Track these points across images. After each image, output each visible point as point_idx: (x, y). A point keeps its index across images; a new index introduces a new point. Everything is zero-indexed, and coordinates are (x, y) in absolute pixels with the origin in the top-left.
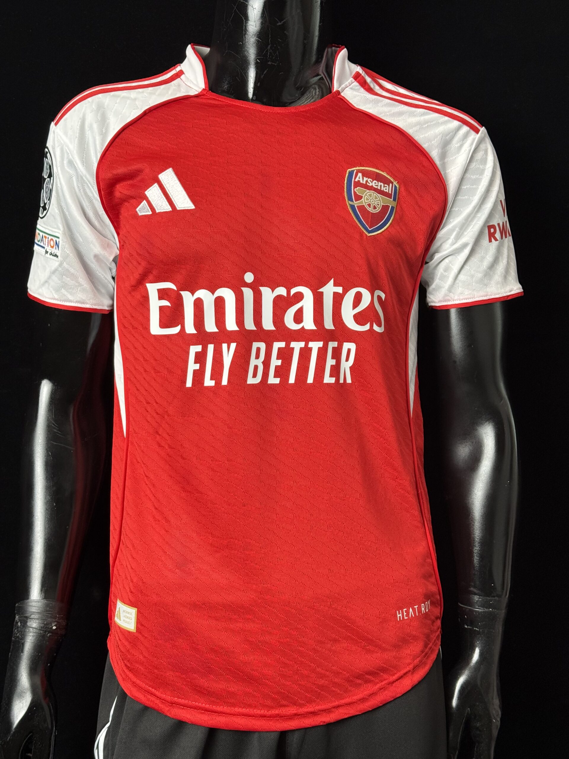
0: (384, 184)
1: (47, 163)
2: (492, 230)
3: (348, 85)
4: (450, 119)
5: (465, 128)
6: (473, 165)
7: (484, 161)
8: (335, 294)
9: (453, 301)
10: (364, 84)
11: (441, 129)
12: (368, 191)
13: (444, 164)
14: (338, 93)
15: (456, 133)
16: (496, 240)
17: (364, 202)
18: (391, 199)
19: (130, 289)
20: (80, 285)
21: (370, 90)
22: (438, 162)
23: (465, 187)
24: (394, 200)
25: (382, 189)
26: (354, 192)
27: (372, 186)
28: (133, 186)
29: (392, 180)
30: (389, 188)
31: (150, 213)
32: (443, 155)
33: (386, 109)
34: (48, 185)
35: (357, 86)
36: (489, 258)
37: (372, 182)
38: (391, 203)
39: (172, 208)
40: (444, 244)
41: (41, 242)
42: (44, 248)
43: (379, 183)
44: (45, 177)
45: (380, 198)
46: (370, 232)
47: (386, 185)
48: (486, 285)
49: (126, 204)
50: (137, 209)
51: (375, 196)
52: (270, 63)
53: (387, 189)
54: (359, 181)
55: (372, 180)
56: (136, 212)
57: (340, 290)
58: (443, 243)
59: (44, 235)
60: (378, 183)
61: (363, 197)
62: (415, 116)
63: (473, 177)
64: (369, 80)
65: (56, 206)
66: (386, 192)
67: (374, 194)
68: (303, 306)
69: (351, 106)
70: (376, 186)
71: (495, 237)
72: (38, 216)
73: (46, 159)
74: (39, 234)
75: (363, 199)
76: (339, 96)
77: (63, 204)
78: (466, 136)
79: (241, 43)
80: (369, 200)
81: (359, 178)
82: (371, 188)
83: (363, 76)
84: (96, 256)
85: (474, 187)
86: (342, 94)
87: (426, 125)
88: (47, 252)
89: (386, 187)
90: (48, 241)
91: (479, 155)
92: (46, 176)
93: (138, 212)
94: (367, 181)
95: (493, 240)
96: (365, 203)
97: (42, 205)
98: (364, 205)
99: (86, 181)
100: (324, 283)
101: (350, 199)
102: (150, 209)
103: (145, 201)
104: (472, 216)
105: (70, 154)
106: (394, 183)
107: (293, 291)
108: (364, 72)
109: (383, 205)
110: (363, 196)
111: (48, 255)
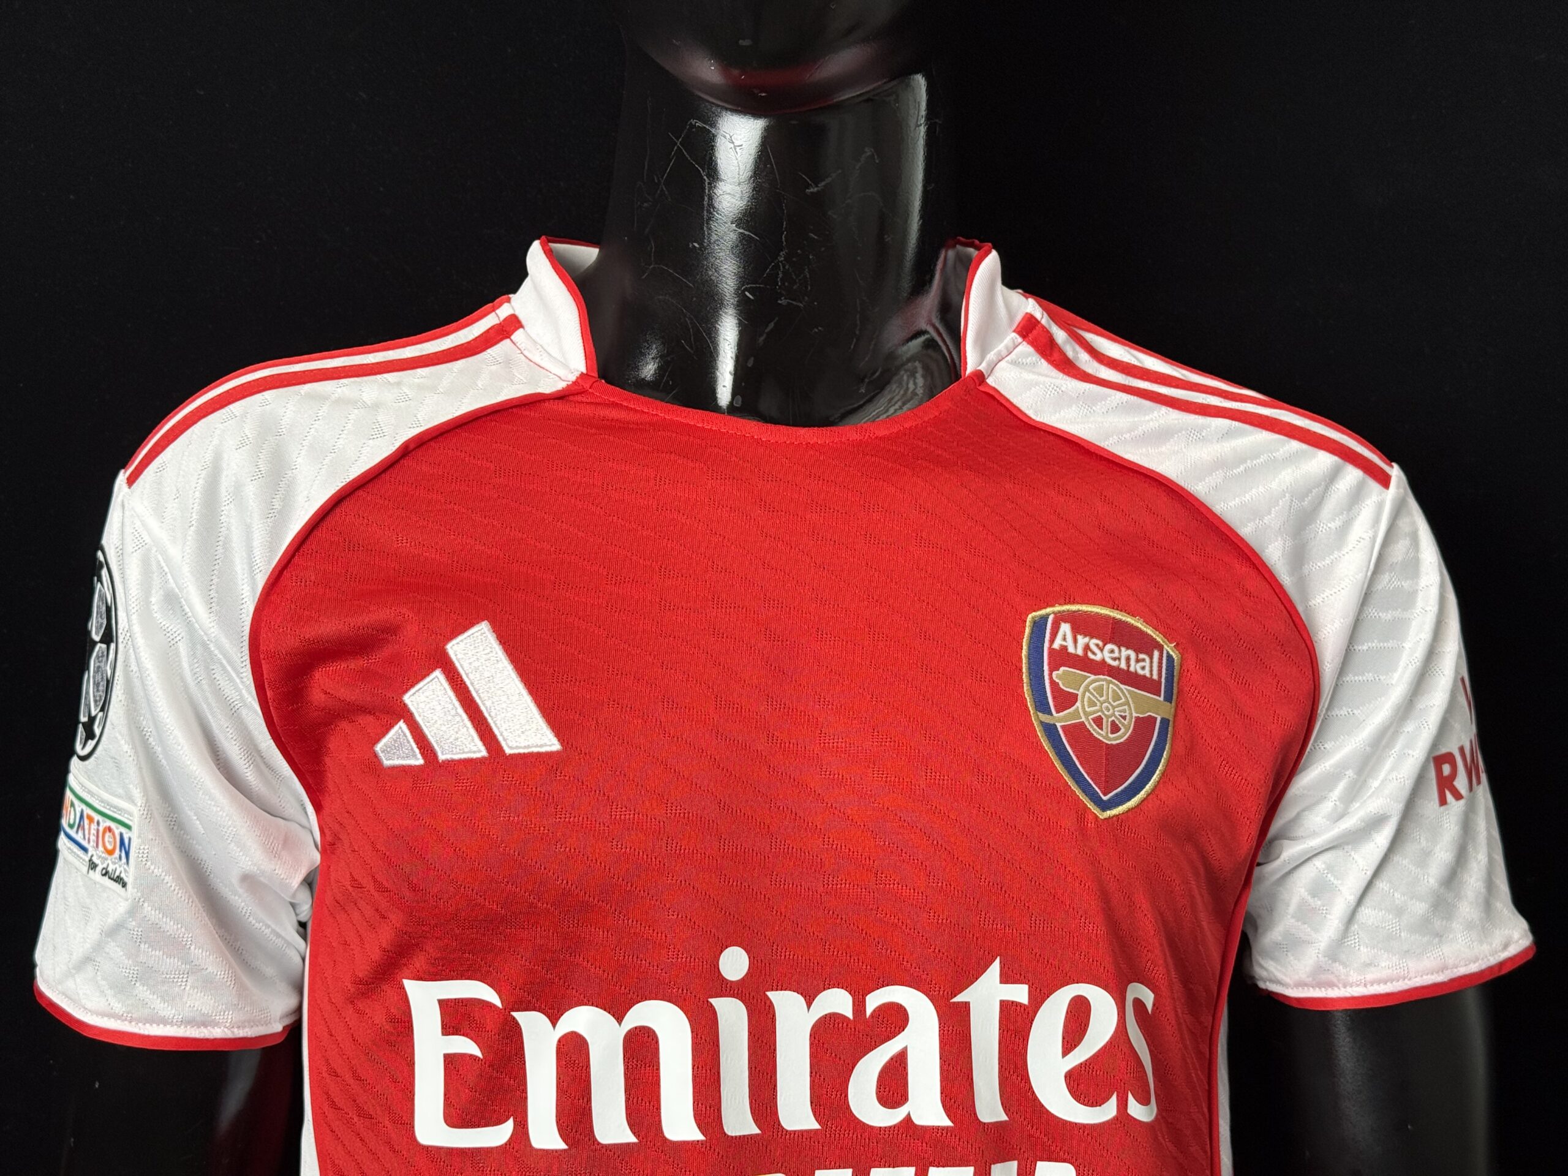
0: (1138, 651)
1: (100, 596)
2: (1446, 769)
3: (1004, 353)
4: (1304, 446)
5: (1352, 475)
6: (1385, 581)
7: (1412, 567)
8: (1007, 1008)
9: (1345, 987)
10: (1048, 349)
11: (1286, 478)
12: (1093, 677)
13: (1302, 582)
14: (980, 377)
15: (1327, 488)
16: (1458, 796)
17: (1082, 712)
18: (1160, 696)
19: (352, 990)
20: (195, 969)
21: (1066, 366)
22: (1286, 579)
23: (1365, 647)
24: (1169, 698)
25: (1132, 669)
26: (1052, 682)
27: (1103, 661)
28: (365, 675)
29: (1159, 638)
30: (1151, 662)
31: (419, 761)
32: (1299, 556)
33: (1122, 421)
34: (102, 664)
35: (1027, 356)
36: (1443, 855)
37: (1102, 650)
38: (1158, 708)
39: (488, 750)
40: (1306, 813)
41: (77, 832)
42: (85, 850)
43: (1123, 649)
44: (96, 637)
45: (1128, 696)
46: (1105, 806)
47: (1141, 656)
48: (1440, 936)
49: (344, 725)
50: (379, 748)
51: (1114, 691)
52: (783, 301)
53: (1146, 666)
54: (1064, 648)
55: (1101, 643)
56: (376, 756)
57: (1020, 993)
58: (1304, 810)
59: (88, 811)
60: (1120, 651)
61: (1079, 698)
62: (1204, 440)
63: (1387, 616)
64: (1060, 336)
65: (125, 730)
66: (1144, 676)
67: (1112, 686)
68: (906, 1049)
69: (1020, 416)
70: (1114, 659)
71: (1454, 786)
72: (72, 752)
73: (99, 585)
74: (72, 805)
75: (1078, 704)
76: (982, 388)
77: (146, 724)
78: (1356, 496)
79: (696, 245)
80: (1095, 705)
81: (1064, 639)
82: (1099, 668)
83: (1043, 327)
84: (248, 880)
85: (1390, 644)
86: (990, 381)
87: (1242, 468)
88: (93, 866)
89: (1144, 660)
90: (98, 831)
91: (1399, 550)
92: (97, 634)
93: (381, 755)
94: (1087, 648)
95: (1449, 797)
96: (1087, 714)
97: (83, 719)
98: (1082, 724)
99: (220, 656)
100: (970, 975)
101: (1043, 707)
102: (420, 748)
103: (402, 724)
104: (1389, 733)
105: (169, 576)
106: (1165, 646)
107: (874, 1000)
108: (1045, 313)
109: (1137, 718)
110: (1080, 693)
111: (96, 875)
